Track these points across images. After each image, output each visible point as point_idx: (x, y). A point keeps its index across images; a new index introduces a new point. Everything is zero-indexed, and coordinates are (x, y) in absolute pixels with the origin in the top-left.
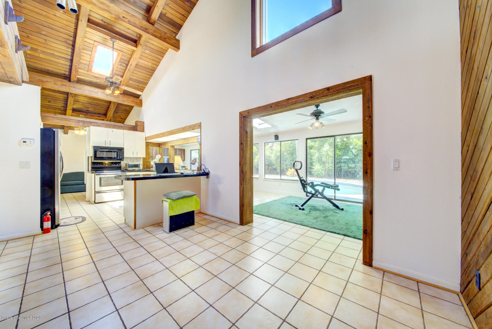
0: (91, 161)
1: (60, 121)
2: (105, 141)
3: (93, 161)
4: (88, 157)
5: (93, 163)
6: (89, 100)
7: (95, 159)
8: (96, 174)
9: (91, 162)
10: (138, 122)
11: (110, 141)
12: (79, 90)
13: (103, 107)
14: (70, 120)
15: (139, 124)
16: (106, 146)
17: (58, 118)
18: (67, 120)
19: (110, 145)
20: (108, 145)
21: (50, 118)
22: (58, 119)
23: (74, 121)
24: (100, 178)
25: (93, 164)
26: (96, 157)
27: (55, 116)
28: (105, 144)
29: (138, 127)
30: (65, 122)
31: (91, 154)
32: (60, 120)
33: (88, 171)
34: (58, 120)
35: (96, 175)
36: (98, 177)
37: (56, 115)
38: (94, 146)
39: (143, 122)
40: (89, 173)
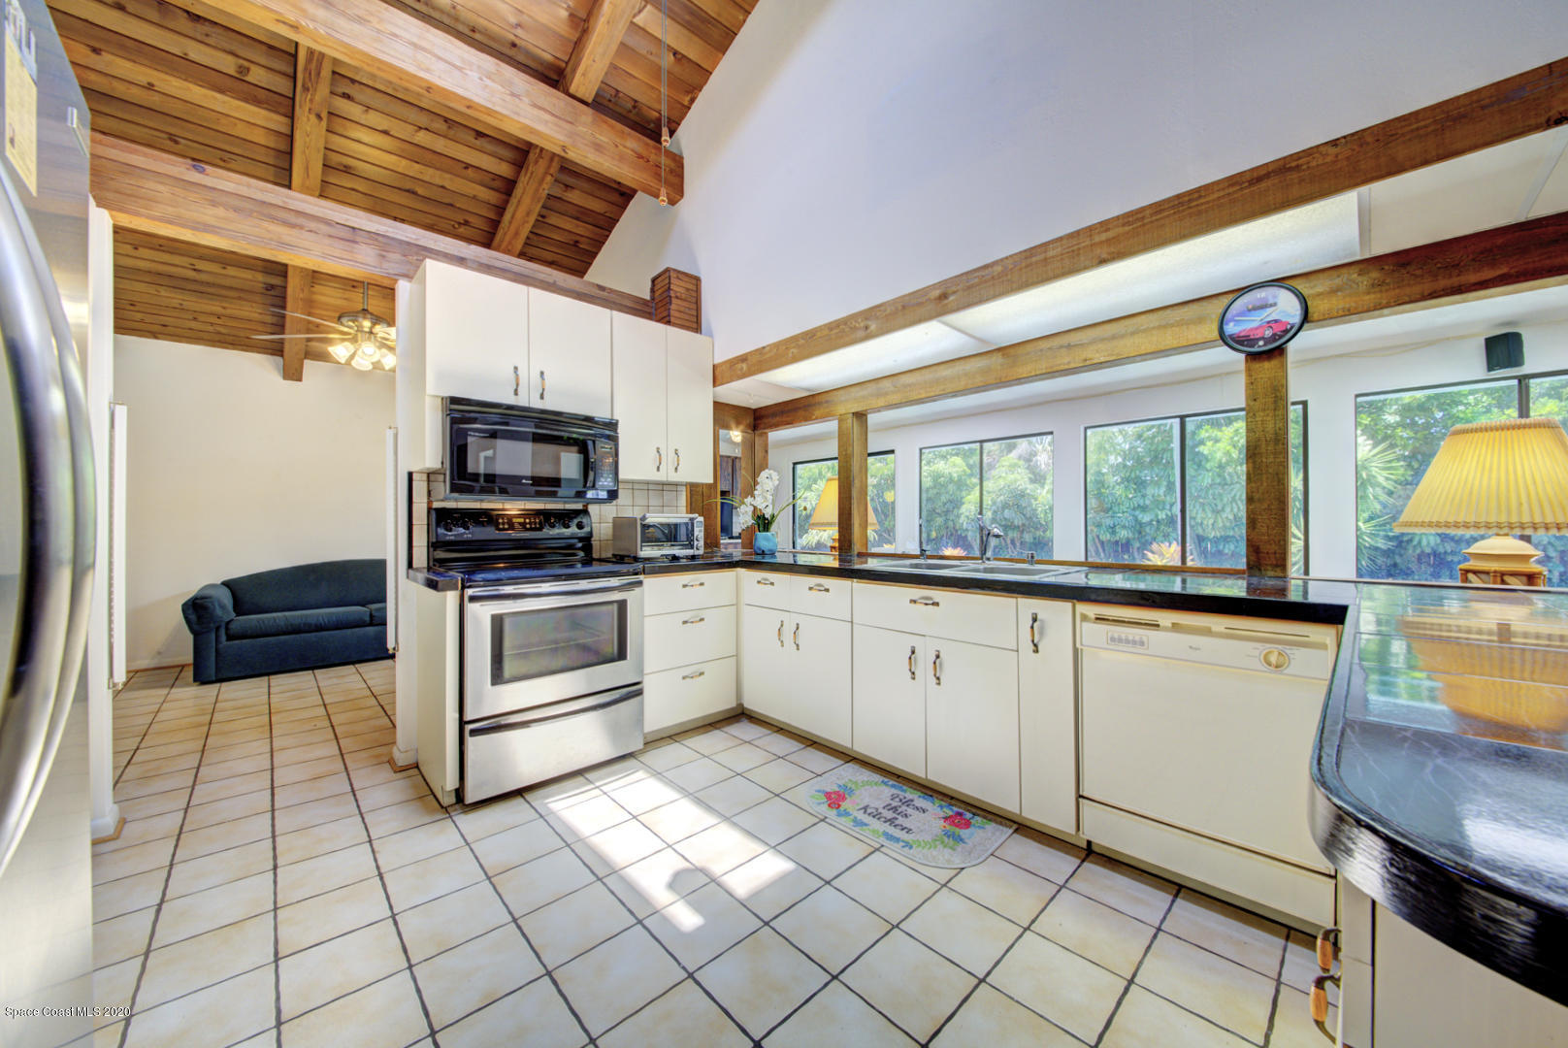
0: (430, 502)
1: (231, 214)
2: (516, 368)
3: (436, 505)
4: (410, 475)
5: (442, 517)
6: (402, 165)
7: (455, 488)
8: (470, 592)
9: (429, 509)
10: (672, 274)
11: (542, 373)
12: (356, 27)
13: (472, 219)
14: (300, 221)
15: (678, 287)
16: (522, 401)
17: (214, 196)
18: (274, 219)
19: (542, 397)
20: (529, 399)
21: (164, 190)
22: (214, 204)
23: (324, 228)
24: (498, 622)
25: (438, 525)
26: (460, 472)
27: (195, 176)
28: (516, 393)
29: (673, 307)
30: (266, 224)
31: (429, 451)
32: (226, 207)
33: (410, 565)
34: (221, 212)
35: (473, 599)
36: (481, 614)
37: (203, 171)
38: (454, 400)
39: (697, 280)
40: (415, 580)
